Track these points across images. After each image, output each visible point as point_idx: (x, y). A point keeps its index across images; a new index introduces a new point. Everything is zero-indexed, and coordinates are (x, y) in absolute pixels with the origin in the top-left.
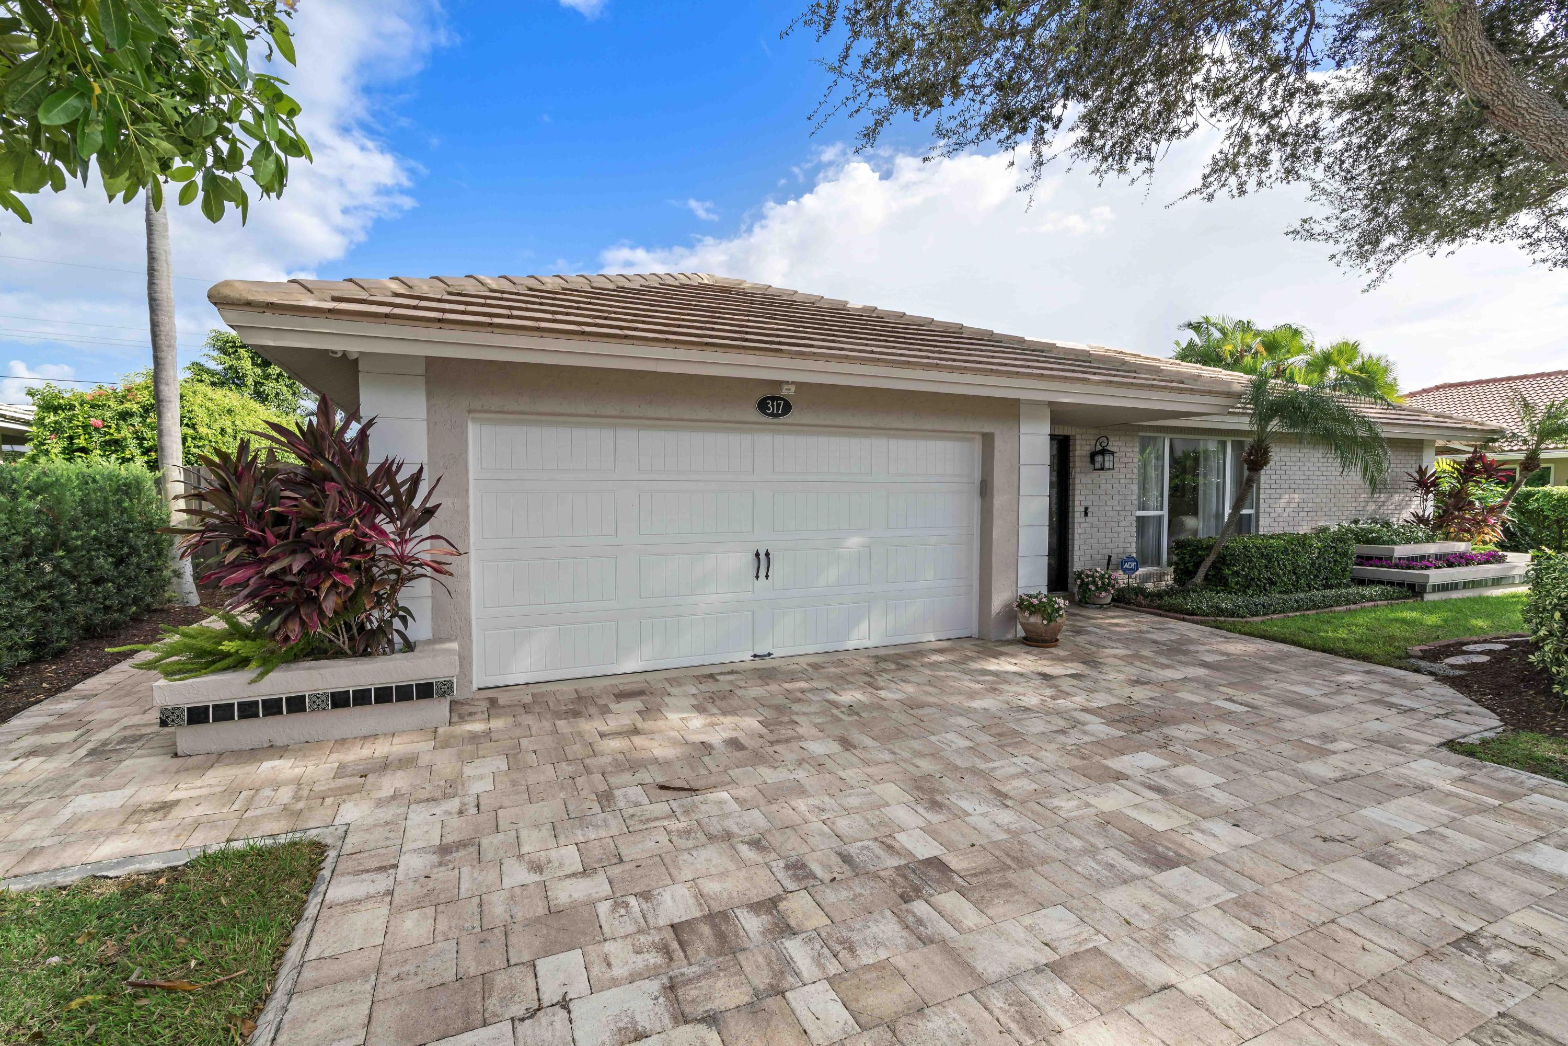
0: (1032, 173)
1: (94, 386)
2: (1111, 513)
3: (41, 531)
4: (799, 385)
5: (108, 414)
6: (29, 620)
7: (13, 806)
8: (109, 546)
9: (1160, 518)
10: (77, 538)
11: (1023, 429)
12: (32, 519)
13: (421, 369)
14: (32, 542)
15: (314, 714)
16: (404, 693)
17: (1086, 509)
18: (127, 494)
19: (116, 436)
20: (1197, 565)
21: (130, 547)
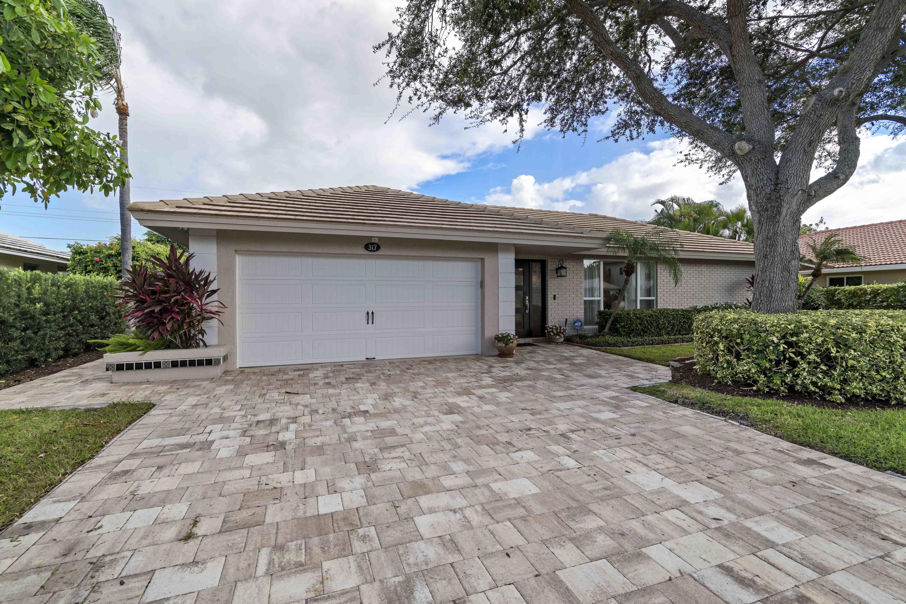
0: (520, 134)
1: (97, 243)
2: (569, 298)
3: (69, 302)
4: (379, 238)
5: (102, 256)
6: (63, 339)
7: (53, 393)
8: (97, 311)
9: (599, 301)
10: (83, 306)
11: (500, 256)
12: (66, 297)
13: (215, 234)
14: (65, 307)
15: (164, 370)
16: (200, 363)
17: (555, 296)
18: (106, 289)
19: (105, 265)
20: (606, 323)
21: (106, 312)
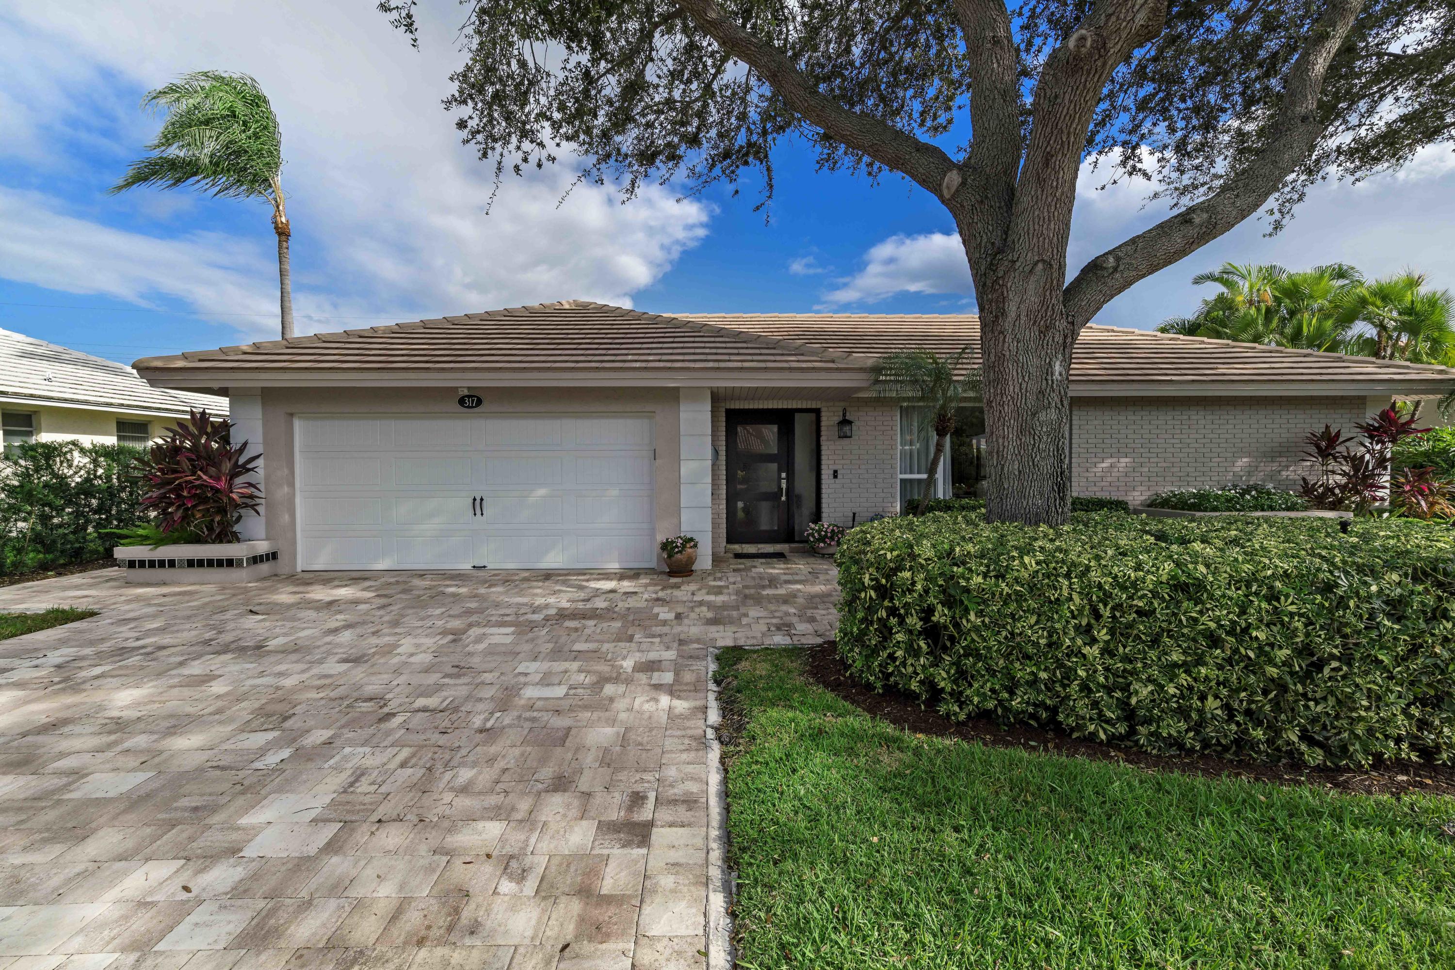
2: (866, 476)
11: (682, 408)
13: (260, 392)
15: (178, 570)
16: (220, 563)
17: (835, 472)
